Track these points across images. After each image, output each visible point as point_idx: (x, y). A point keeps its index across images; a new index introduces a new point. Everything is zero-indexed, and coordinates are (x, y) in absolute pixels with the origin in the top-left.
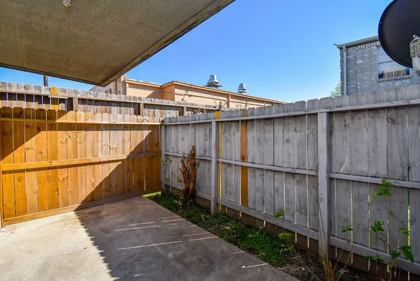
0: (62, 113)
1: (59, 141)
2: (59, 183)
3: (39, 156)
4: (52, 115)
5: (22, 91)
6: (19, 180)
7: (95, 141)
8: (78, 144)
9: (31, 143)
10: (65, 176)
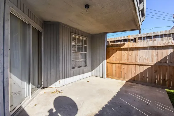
0: (124, 44)
1: (122, 55)
2: (122, 69)
3: (116, 59)
4: (121, 45)
5: (119, 39)
6: (111, 66)
7: (136, 55)
8: (129, 56)
9: (114, 55)
10: (124, 67)
